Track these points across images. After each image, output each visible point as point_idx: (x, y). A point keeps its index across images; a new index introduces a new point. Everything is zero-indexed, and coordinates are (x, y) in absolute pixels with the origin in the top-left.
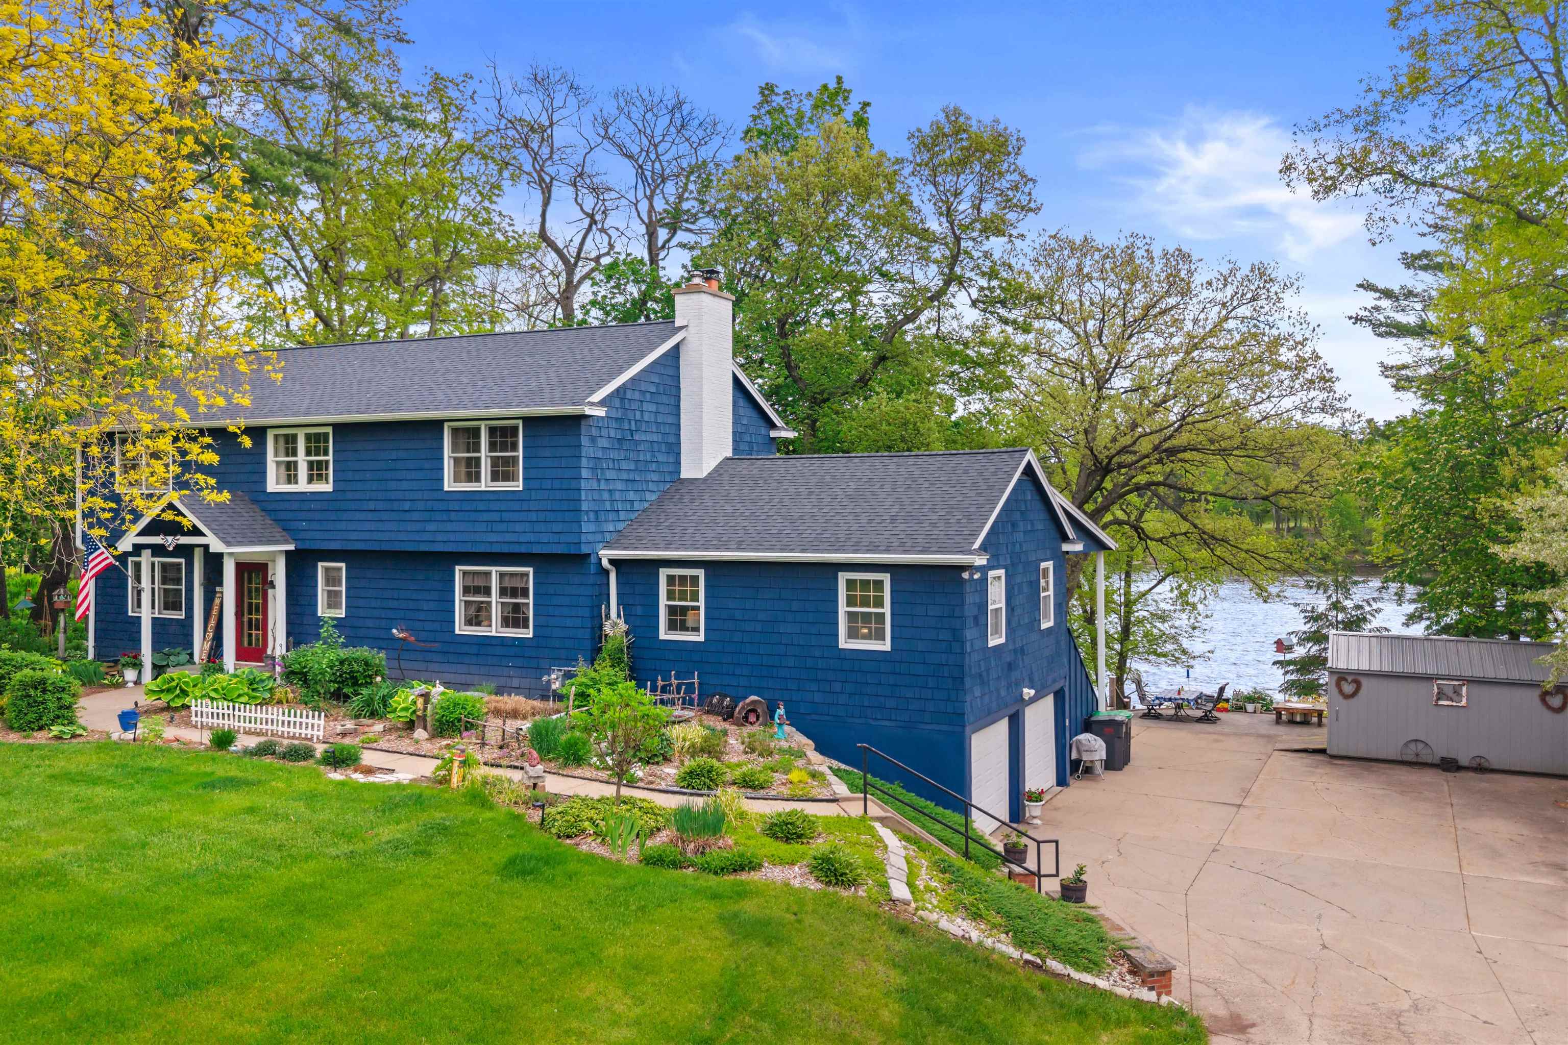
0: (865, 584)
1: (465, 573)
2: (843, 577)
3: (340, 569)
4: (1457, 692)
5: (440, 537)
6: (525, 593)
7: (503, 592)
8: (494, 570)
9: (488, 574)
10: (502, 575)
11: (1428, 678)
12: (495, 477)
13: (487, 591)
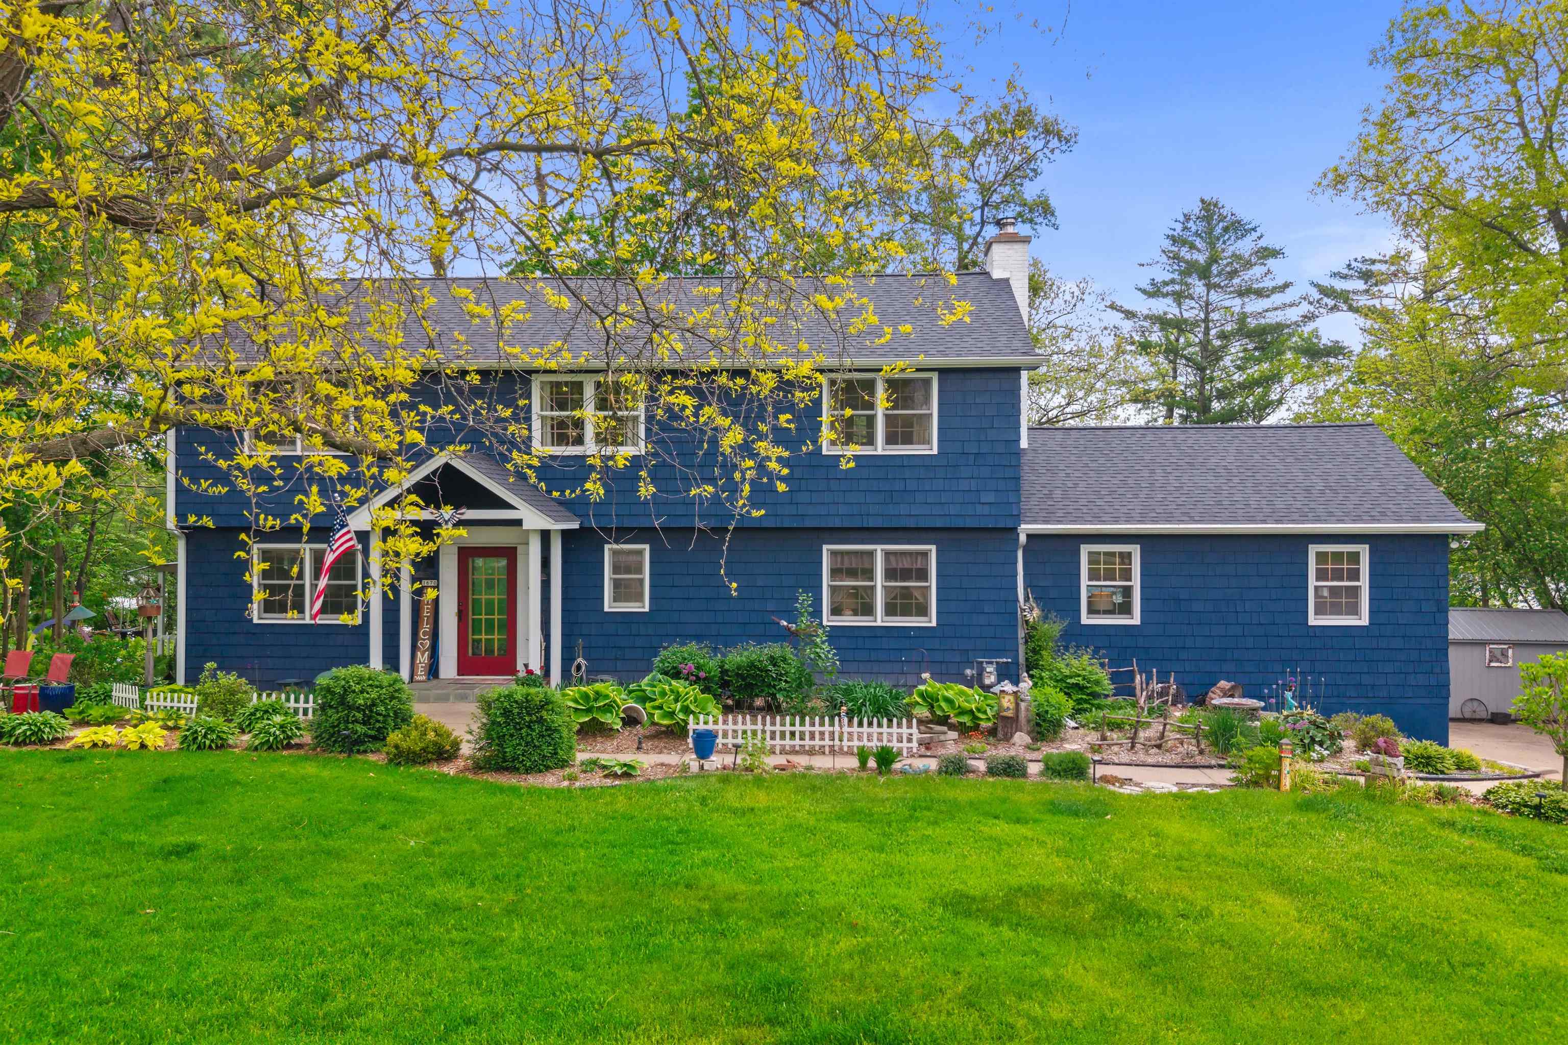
0: (1338, 556)
1: (834, 553)
2: (1313, 550)
3: (640, 553)
4: (1504, 654)
5: (811, 510)
6: (923, 575)
7: (890, 574)
8: (879, 550)
9: (871, 554)
10: (887, 554)
11: (1482, 643)
12: (891, 439)
13: (869, 574)
